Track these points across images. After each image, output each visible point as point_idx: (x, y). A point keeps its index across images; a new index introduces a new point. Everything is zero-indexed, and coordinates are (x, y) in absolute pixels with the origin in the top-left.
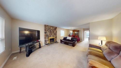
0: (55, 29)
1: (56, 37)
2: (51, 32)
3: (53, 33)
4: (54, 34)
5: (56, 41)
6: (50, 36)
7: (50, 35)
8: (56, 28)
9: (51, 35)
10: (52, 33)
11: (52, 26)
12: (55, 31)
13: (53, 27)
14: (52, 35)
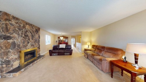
0: (38, 32)
1: (38, 46)
2: (27, 36)
3: (32, 39)
4: (35, 41)
5: (38, 56)
6: (25, 47)
7: (24, 43)
8: (39, 29)
9: (26, 43)
10: (29, 39)
11: (31, 23)
12: (37, 36)
13: (31, 25)
14: (29, 44)
